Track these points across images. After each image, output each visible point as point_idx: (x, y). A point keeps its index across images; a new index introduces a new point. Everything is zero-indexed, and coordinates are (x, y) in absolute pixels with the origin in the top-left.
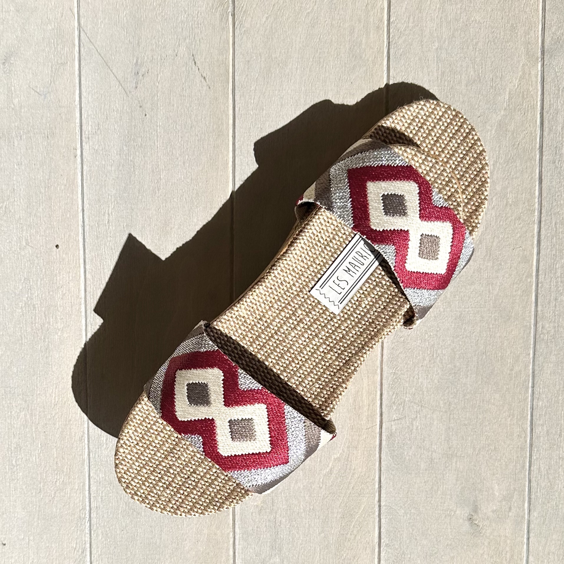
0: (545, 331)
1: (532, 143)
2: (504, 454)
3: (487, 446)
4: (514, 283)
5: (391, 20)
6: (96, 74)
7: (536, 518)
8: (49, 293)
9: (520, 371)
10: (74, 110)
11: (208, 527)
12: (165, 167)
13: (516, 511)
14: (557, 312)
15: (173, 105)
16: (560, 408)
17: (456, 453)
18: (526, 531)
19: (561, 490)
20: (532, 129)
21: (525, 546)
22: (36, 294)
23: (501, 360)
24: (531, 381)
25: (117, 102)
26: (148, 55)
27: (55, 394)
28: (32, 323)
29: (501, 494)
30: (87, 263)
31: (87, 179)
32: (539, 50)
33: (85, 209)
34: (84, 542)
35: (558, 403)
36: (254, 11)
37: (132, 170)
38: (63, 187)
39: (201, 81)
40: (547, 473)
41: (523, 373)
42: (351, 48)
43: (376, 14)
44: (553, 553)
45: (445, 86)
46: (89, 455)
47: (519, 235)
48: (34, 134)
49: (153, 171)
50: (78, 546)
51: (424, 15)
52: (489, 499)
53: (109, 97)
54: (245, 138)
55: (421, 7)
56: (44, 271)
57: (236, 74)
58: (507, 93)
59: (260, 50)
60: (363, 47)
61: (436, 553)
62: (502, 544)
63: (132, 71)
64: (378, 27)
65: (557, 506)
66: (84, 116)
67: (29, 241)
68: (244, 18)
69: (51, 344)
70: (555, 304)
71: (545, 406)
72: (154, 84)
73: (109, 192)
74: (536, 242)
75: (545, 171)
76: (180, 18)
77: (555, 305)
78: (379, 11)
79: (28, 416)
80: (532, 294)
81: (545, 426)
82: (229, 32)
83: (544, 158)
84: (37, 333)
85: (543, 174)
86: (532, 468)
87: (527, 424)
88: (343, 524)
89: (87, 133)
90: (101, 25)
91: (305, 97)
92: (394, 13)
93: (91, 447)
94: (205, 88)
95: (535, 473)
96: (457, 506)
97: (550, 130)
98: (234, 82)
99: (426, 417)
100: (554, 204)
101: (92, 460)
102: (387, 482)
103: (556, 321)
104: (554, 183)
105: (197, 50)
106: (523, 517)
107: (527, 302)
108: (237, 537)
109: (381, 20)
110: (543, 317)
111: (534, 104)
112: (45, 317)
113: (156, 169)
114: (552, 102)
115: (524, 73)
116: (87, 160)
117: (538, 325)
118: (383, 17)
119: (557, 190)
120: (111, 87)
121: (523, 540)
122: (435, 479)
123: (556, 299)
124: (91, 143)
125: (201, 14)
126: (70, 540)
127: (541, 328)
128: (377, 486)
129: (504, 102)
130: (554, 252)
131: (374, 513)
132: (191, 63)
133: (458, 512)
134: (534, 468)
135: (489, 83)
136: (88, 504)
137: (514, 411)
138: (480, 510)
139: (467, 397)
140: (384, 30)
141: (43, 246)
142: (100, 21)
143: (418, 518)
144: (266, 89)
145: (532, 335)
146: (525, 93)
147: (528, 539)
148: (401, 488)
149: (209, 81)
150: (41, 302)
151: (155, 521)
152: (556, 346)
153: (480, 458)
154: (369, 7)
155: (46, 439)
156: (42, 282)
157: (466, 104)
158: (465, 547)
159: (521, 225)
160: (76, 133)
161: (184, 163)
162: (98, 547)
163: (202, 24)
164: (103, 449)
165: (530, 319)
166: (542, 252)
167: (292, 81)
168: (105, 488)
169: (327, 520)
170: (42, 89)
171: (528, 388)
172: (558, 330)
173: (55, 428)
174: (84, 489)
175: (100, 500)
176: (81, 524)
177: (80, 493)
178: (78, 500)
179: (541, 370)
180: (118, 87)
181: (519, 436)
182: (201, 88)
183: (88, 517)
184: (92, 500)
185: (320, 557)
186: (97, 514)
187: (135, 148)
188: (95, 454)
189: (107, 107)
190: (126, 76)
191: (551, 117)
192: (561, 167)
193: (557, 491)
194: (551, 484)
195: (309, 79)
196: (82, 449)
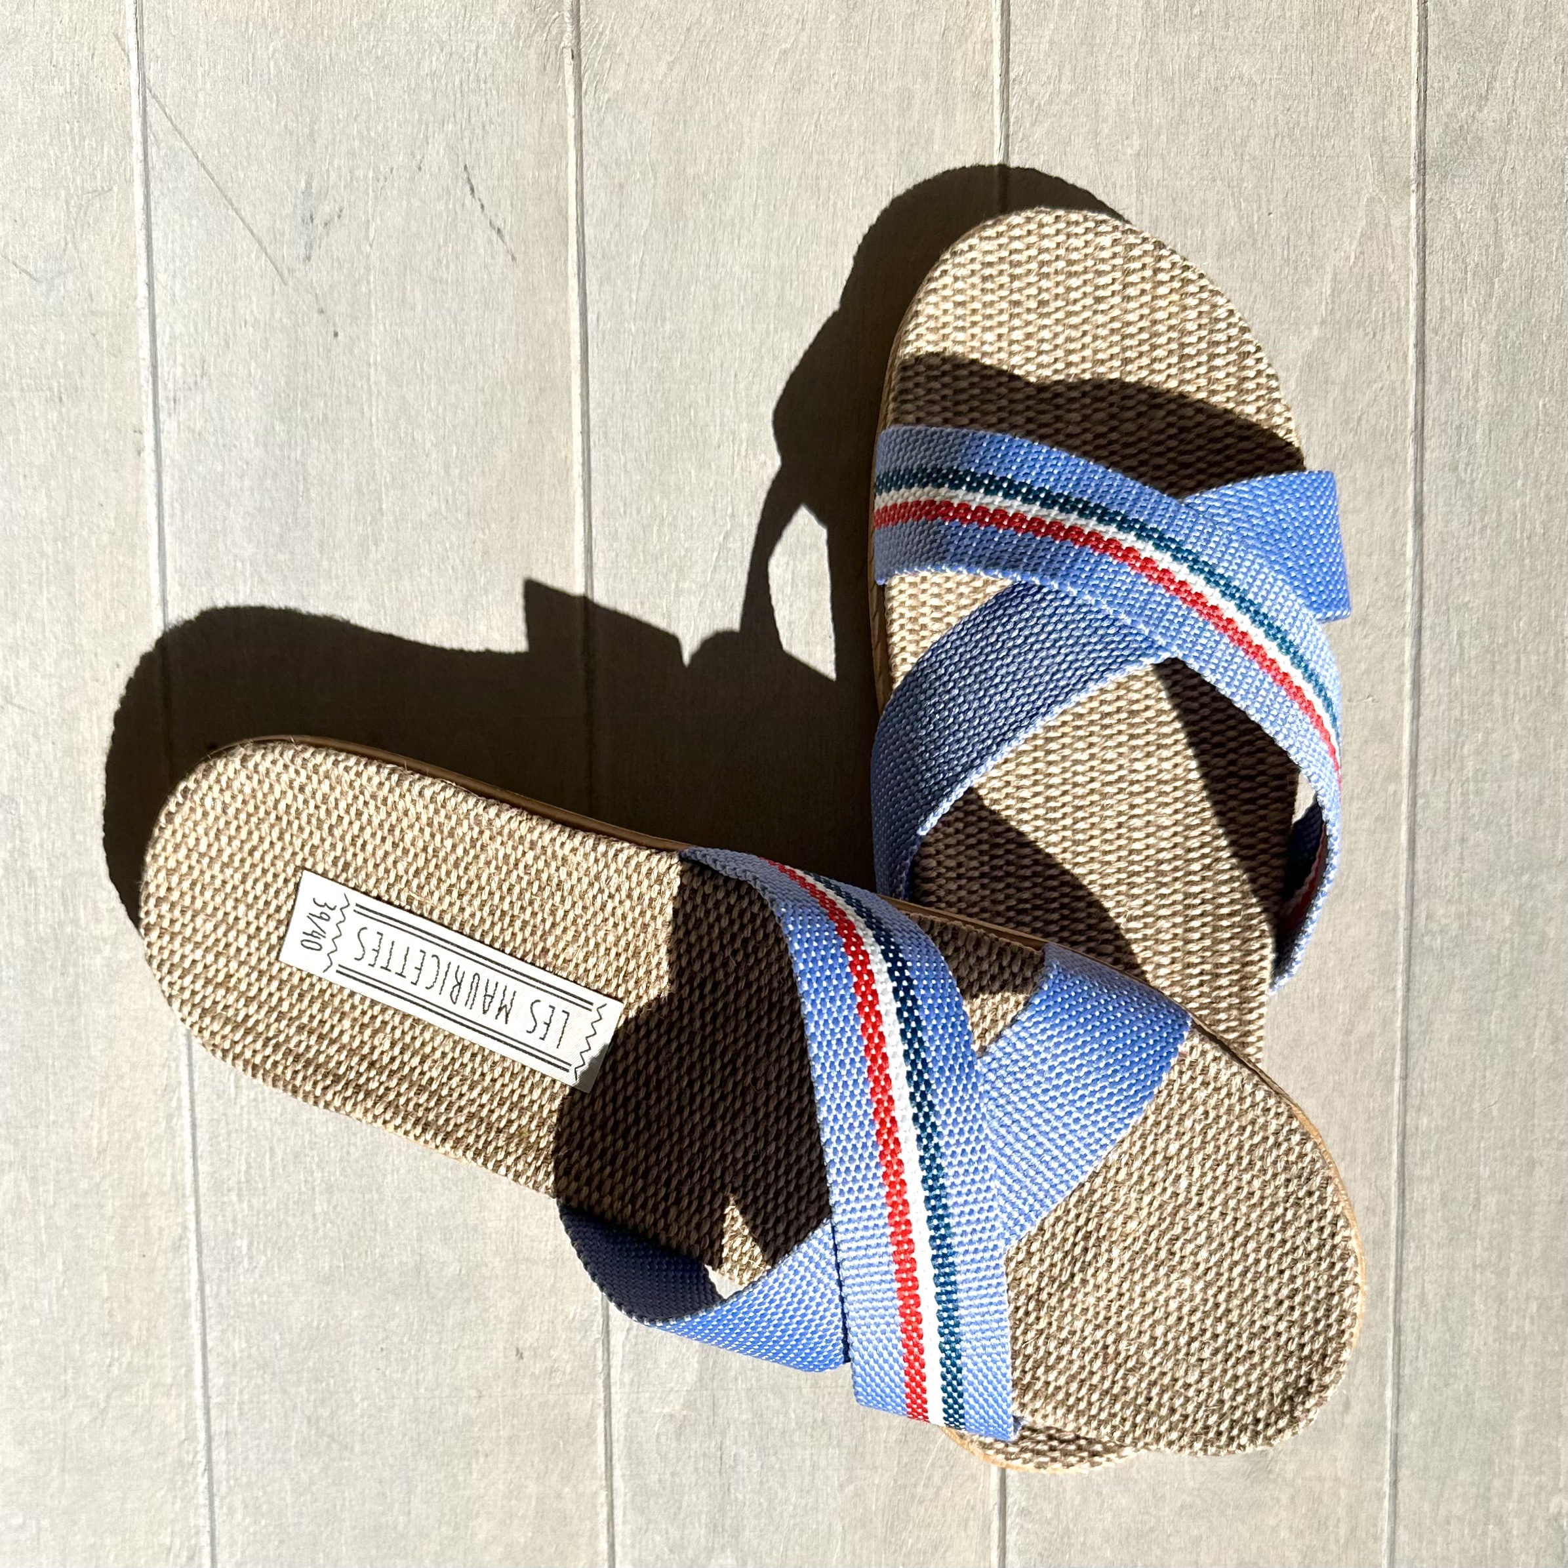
0: (1434, 927)
1: (1395, 416)
4: (1352, 798)
5: (1012, 75)
6: (195, 222)
7: (1415, 1428)
8: (73, 835)
9: (1371, 1035)
10: (134, 321)
11: (538, 1478)
12: (393, 479)
13: (1363, 1410)
14: (1465, 876)
15: (413, 308)
16: (1477, 1134)
18: (1388, 1464)
19: (1478, 1350)
20: (1394, 377)
21: (1386, 1503)
22: (37, 841)
23: (1320, 1006)
24: (1398, 1061)
25: (255, 299)
26: (339, 168)
27: (100, 1121)
28: (27, 923)
31: (173, 516)
32: (1412, 161)
33: (169, 598)
34: (193, 1531)
35: (1471, 1119)
36: (634, 47)
37: (301, 487)
38: (105, 538)
39: (490, 241)
40: (1443, 1307)
41: (1377, 1040)
42: (902, 152)
43: (970, 57)
44: (1460, 1519)
46: (201, 1289)
47: (1363, 666)
48: (22, 390)
49: (359, 491)
50: (177, 1541)
51: (1102, 62)
53: (230, 287)
54: (617, 398)
55: (1093, 37)
56: (56, 774)
57: (587, 220)
58: (1329, 277)
59: (654, 155)
60: (936, 147)
61: (1152, 1530)
62: (1325, 1498)
63: (294, 212)
64: (977, 94)
65: (1468, 1395)
66: (163, 338)
67: (14, 690)
68: (607, 65)
69: (85, 981)
70: (1462, 853)
71: (1437, 1127)
72: (359, 248)
73: (235, 551)
74: (1408, 686)
75: (1430, 491)
76: (427, 63)
77: (1462, 857)
78: (978, 46)
79: (25, 1186)
80: (1399, 824)
81: (1436, 1183)
82: (566, 105)
83: (1427, 456)
84: (43, 952)
85: (1427, 501)
86: (1404, 1296)
87: (1388, 1177)
88: (905, 1459)
89: (170, 385)
90: (204, 83)
91: (779, 285)
92: (1021, 53)
93: (206, 1266)
94: (500, 259)
95: (1411, 1307)
97: (1444, 380)
98: (581, 243)
100: (1456, 581)
101: (210, 1302)
103: (1464, 899)
104: (1455, 524)
105: (478, 154)
106: (1381, 1426)
107: (1387, 849)
108: (618, 1503)
109: (984, 74)
110: (1428, 890)
111: (1398, 308)
112: (65, 906)
113: (368, 484)
114: (1447, 302)
115: (1372, 223)
116: (172, 460)
117: (1416, 911)
118: (989, 64)
119: (1462, 542)
120: (235, 259)
121: (1381, 1489)
123: (1463, 840)
124: (183, 415)
125: (485, 53)
126: (155, 1527)
127: (1424, 915)
129: (1320, 303)
130: (1456, 713)
132: (461, 190)
134: (1409, 1294)
135: (1279, 250)
136: (201, 1423)
140: (992, 103)
141: (52, 704)
142: (200, 71)
144: (670, 264)
145: (1401, 935)
146: (1376, 278)
147: (1395, 1483)
149: (511, 238)
150: (51, 864)
151: (392, 1467)
152: (1464, 965)
154: (952, 37)
155: (77, 1247)
156: (53, 807)
159: (1369, 641)
160: (140, 387)
161: (447, 467)
162: (233, 1543)
163: (489, 81)
164: (241, 1269)
165: (1396, 895)
166: (1426, 712)
167: (744, 241)
168: (251, 1378)
169: (861, 1449)
170: (40, 264)
171: (1390, 1080)
172: (1469, 925)
173: (103, 1217)
174: (190, 1384)
175: (236, 1413)
176: (185, 1482)
177: (179, 1395)
178: (174, 1415)
179: (1425, 1032)
180: (258, 258)
181: (1368, 1209)
182: (489, 260)
183: (204, 1461)
184: (214, 1413)
185: (843, 1548)
186: (228, 1453)
187: (306, 427)
188: (219, 1286)
189: (227, 313)
190: (278, 225)
191: (1445, 343)
192: (1473, 482)
193: (1467, 1354)
194: (1453, 1337)
195: (789, 238)
196: (182, 1274)
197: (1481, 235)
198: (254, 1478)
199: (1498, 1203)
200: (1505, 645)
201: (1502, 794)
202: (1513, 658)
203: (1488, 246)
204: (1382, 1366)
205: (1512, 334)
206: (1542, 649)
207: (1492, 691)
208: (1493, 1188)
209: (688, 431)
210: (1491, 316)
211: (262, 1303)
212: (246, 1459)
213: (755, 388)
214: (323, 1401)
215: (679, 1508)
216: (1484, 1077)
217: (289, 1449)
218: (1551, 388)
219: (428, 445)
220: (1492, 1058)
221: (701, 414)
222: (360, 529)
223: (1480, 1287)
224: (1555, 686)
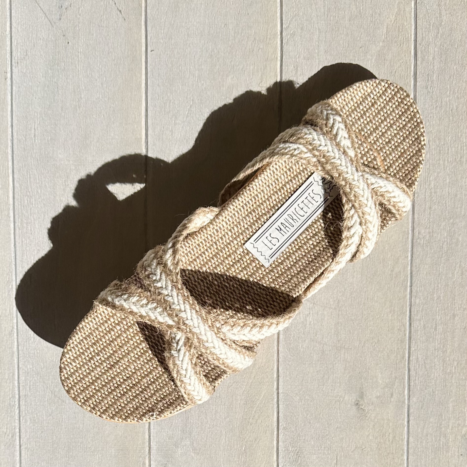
0: (421, 236)
1: (407, 71)
2: (386, 346)
3: (371, 339)
6: (25, 8)
7: (415, 403)
9: (400, 272)
10: (6, 39)
12: (85, 88)
13: (397, 397)
14: (431, 220)
15: (93, 35)
16: (435, 305)
17: (345, 346)
18: (406, 415)
19: (437, 377)
20: (407, 58)
21: (406, 428)
23: (383, 262)
24: (409, 280)
25: (43, 31)
29: (384, 382)
30: (15, 174)
34: (13, 428)
35: (434, 300)
37: (56, 90)
39: (117, 14)
40: (425, 363)
41: (402, 274)
45: (330, 21)
46: (18, 348)
49: (74, 91)
50: (8, 431)
52: (373, 386)
53: (36, 28)
54: (156, 63)
57: (148, 8)
58: (385, 27)
61: (327, 435)
62: (385, 426)
63: (56, 5)
65: (433, 393)
66: (14, 44)
70: (430, 212)
71: (422, 302)
72: (76, 16)
73: (35, 110)
75: (419, 95)
77: (430, 214)
81: (422, 321)
83: (418, 84)
85: (417, 98)
86: (411, 358)
87: (406, 319)
88: (246, 410)
89: (16, 58)
91: (208, 28)
93: (19, 340)
94: (121, 20)
95: (413, 362)
96: (345, 393)
97: (423, 60)
98: (146, 15)
99: (318, 313)
101: (20, 352)
102: (284, 372)
103: (431, 227)
104: (427, 106)
106: (404, 402)
110: (419, 224)
111: (408, 37)
113: (77, 89)
114: (424, 35)
115: (399, 10)
116: (16, 82)
117: (415, 231)
120: (37, 20)
121: (404, 423)
122: (326, 368)
123: (430, 208)
124: (20, 68)
127: (417, 233)
128: (275, 376)
129: (383, 35)
130: (428, 166)
131: (273, 400)
133: (346, 398)
134: (412, 358)
135: (369, 18)
136: (17, 392)
137: (394, 308)
138: (366, 396)
139: (354, 296)
143: (312, 404)
144: (174, 21)
145: (410, 239)
146: (401, 27)
147: (408, 422)
148: (296, 377)
149: (124, 13)
152: (431, 249)
153: (365, 349)
157: (350, 36)
158: (353, 429)
160: (6, 60)
161: (102, 84)
162: (26, 432)
164: (31, 342)
165: (408, 226)
167: (198, 15)
168: (33, 378)
169: (231, 406)
171: (406, 287)
172: (433, 236)
174: (14, 379)
175: (28, 389)
176: (11, 411)
177: (10, 383)
178: (8, 389)
179: (418, 271)
180: (44, 19)
181: (399, 329)
182: (117, 20)
183: (17, 405)
184: (21, 389)
185: (225, 439)
186: (25, 402)
187: (58, 71)
188: (23, 347)
189: (34, 36)
190: (51, 9)
191: (424, 48)
192: (433, 92)
193: (433, 379)
194: (428, 373)
195: (212, 13)
196: (12, 343)
197: (435, 14)
198: (33, 410)
199: (443, 328)
200: (444, 145)
201: (444, 193)
202: (447, 149)
203: (437, 17)
204: (404, 382)
205: (445, 46)
206: (456, 146)
207: (439, 160)
208: (441, 323)
209: (179, 74)
210: (438, 40)
211: (37, 353)
212: (31, 404)
213: (201, 60)
214: (56, 386)
215: (172, 425)
216: (438, 286)
217: (45, 402)
218: (458, 63)
219: (96, 77)
220: (441, 280)
221: (183, 68)
222: (74, 103)
223: (437, 356)
224: (461, 158)
